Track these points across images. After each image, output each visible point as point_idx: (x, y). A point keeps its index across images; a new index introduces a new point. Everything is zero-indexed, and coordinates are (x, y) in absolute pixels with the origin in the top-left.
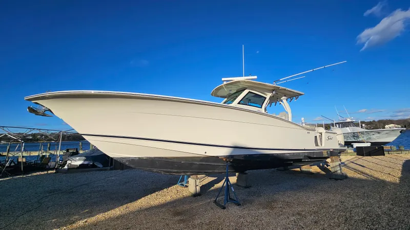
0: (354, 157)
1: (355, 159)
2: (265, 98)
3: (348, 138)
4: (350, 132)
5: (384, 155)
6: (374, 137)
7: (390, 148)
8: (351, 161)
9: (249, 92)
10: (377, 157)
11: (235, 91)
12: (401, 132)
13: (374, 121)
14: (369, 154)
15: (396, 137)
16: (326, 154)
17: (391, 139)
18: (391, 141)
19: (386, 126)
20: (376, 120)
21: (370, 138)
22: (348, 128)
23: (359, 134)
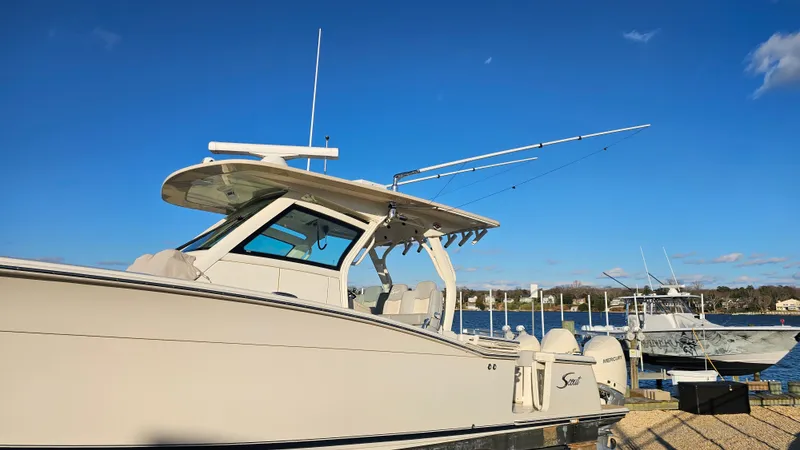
0: (668, 415)
1: (670, 425)
2: (361, 232)
3: (669, 348)
4: (674, 327)
5: (748, 411)
6: (732, 347)
7: (766, 388)
8: (658, 431)
9: (294, 206)
10: (731, 417)
11: (248, 198)
12: (797, 338)
13: (750, 288)
14: (711, 408)
15: (787, 352)
16: (554, 436)
17: (774, 356)
18: (775, 363)
19: (779, 304)
20: (756, 286)
21: (723, 351)
22: (670, 316)
23: (696, 337)
